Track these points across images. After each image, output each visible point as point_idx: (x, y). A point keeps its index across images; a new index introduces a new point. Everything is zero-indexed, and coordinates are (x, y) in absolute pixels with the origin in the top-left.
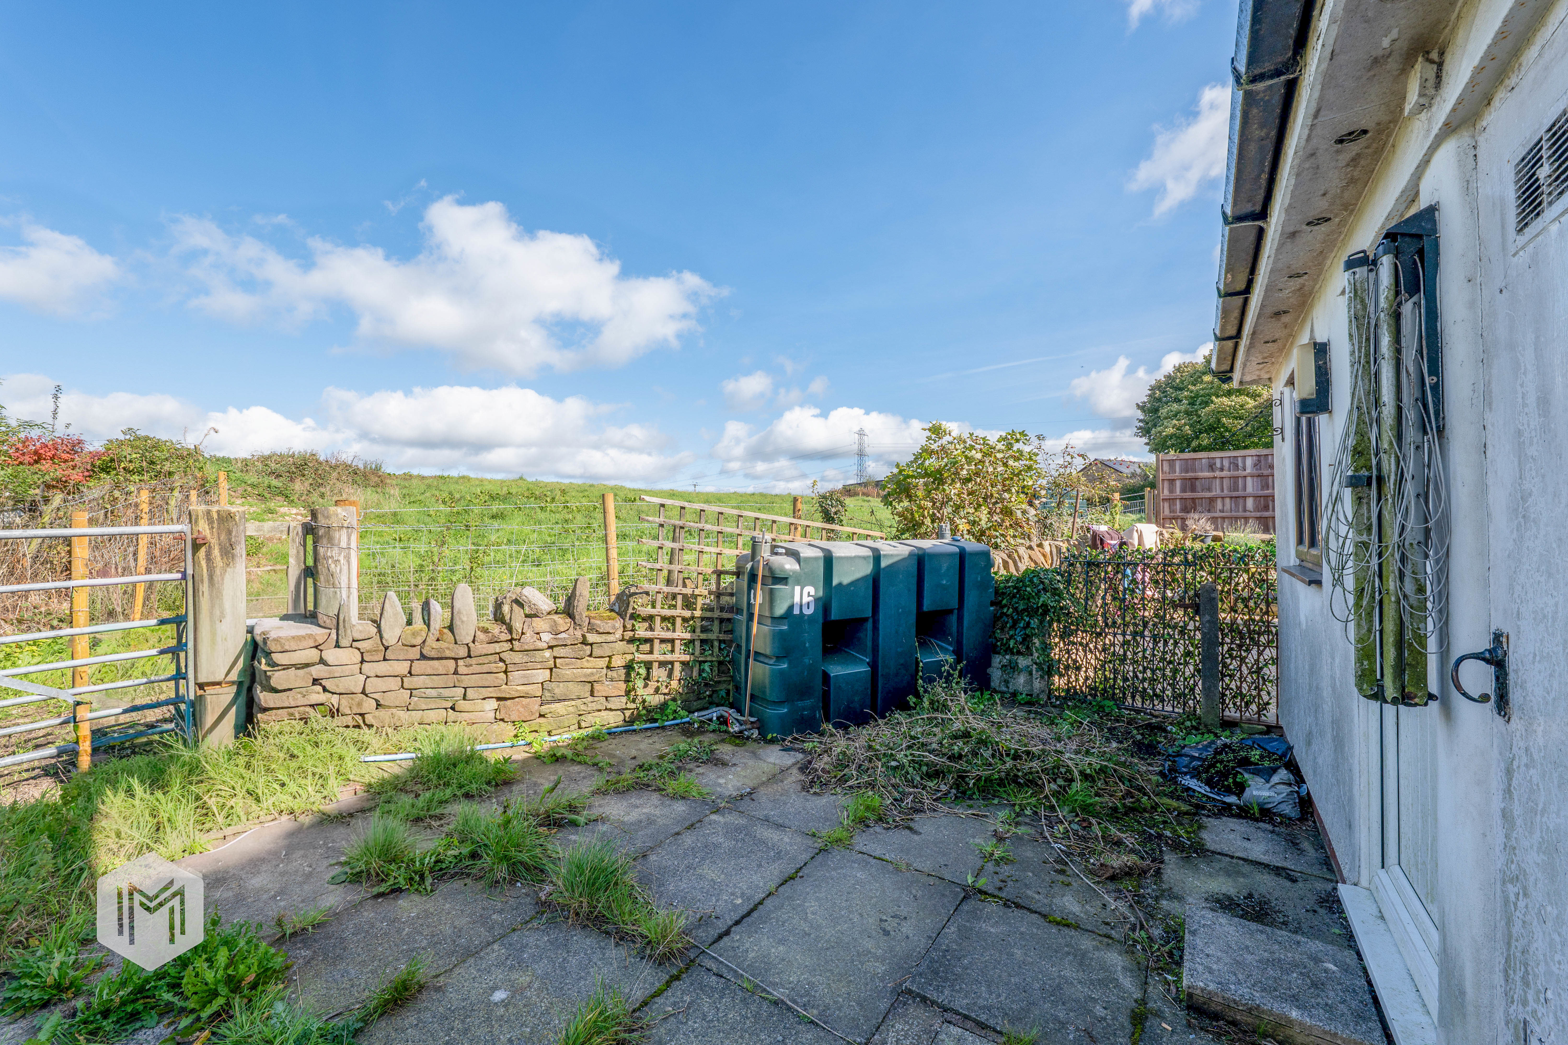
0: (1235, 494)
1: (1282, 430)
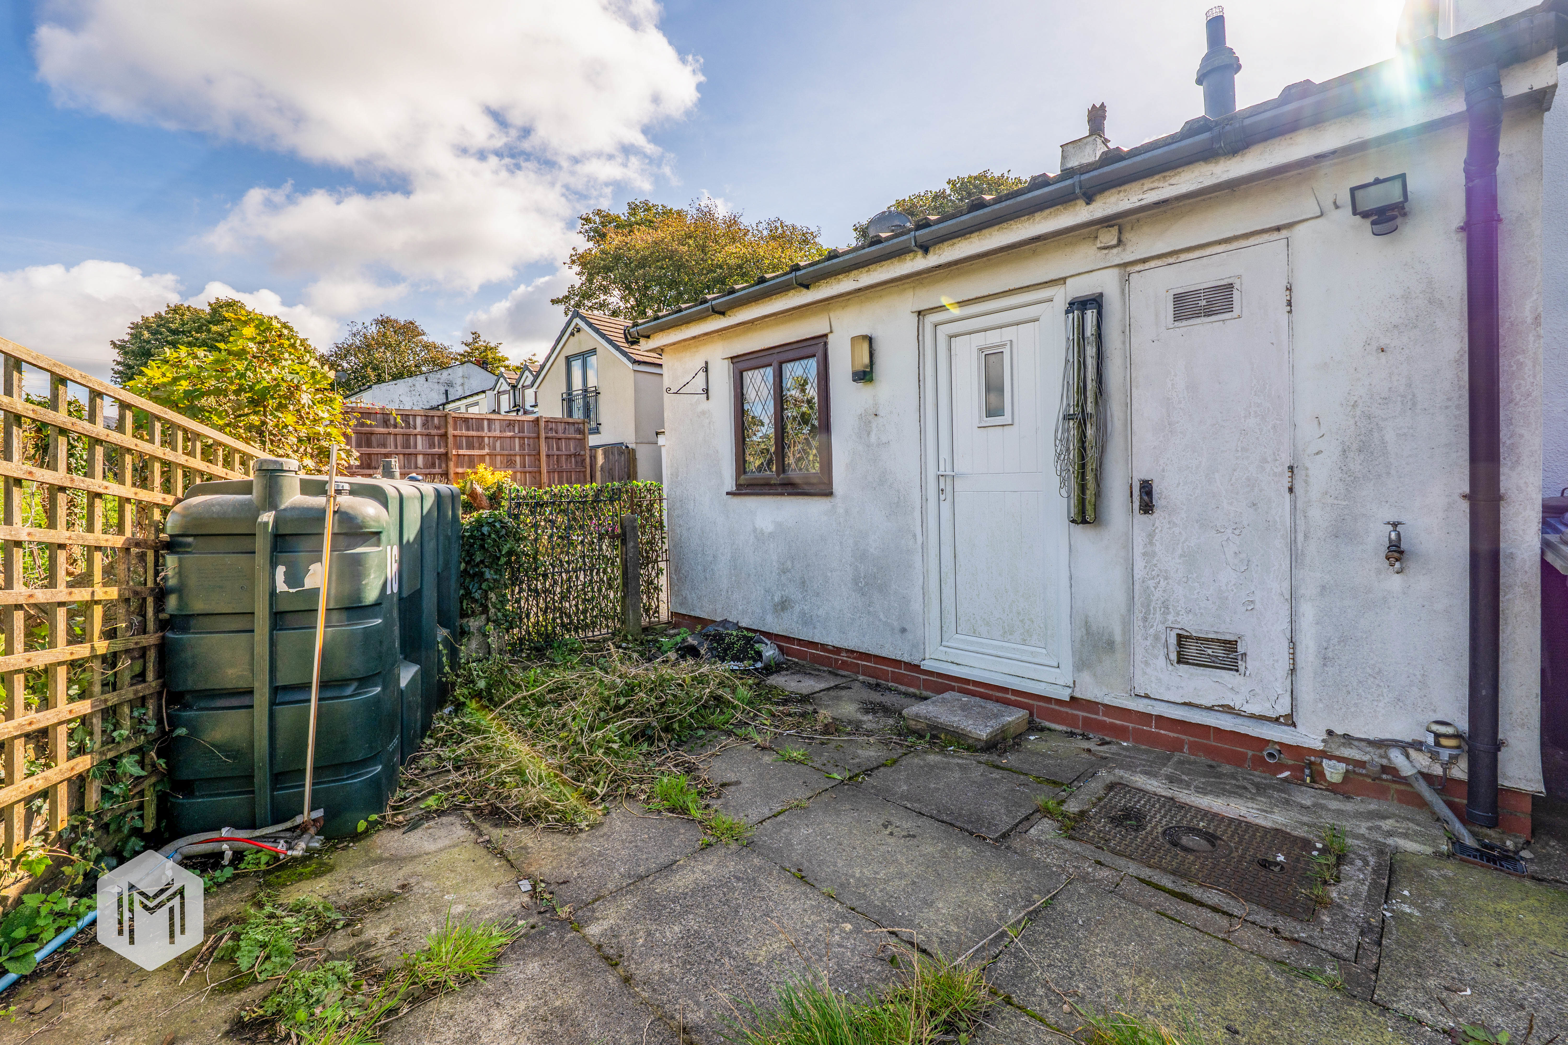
0: (407, 451)
1: (706, 391)
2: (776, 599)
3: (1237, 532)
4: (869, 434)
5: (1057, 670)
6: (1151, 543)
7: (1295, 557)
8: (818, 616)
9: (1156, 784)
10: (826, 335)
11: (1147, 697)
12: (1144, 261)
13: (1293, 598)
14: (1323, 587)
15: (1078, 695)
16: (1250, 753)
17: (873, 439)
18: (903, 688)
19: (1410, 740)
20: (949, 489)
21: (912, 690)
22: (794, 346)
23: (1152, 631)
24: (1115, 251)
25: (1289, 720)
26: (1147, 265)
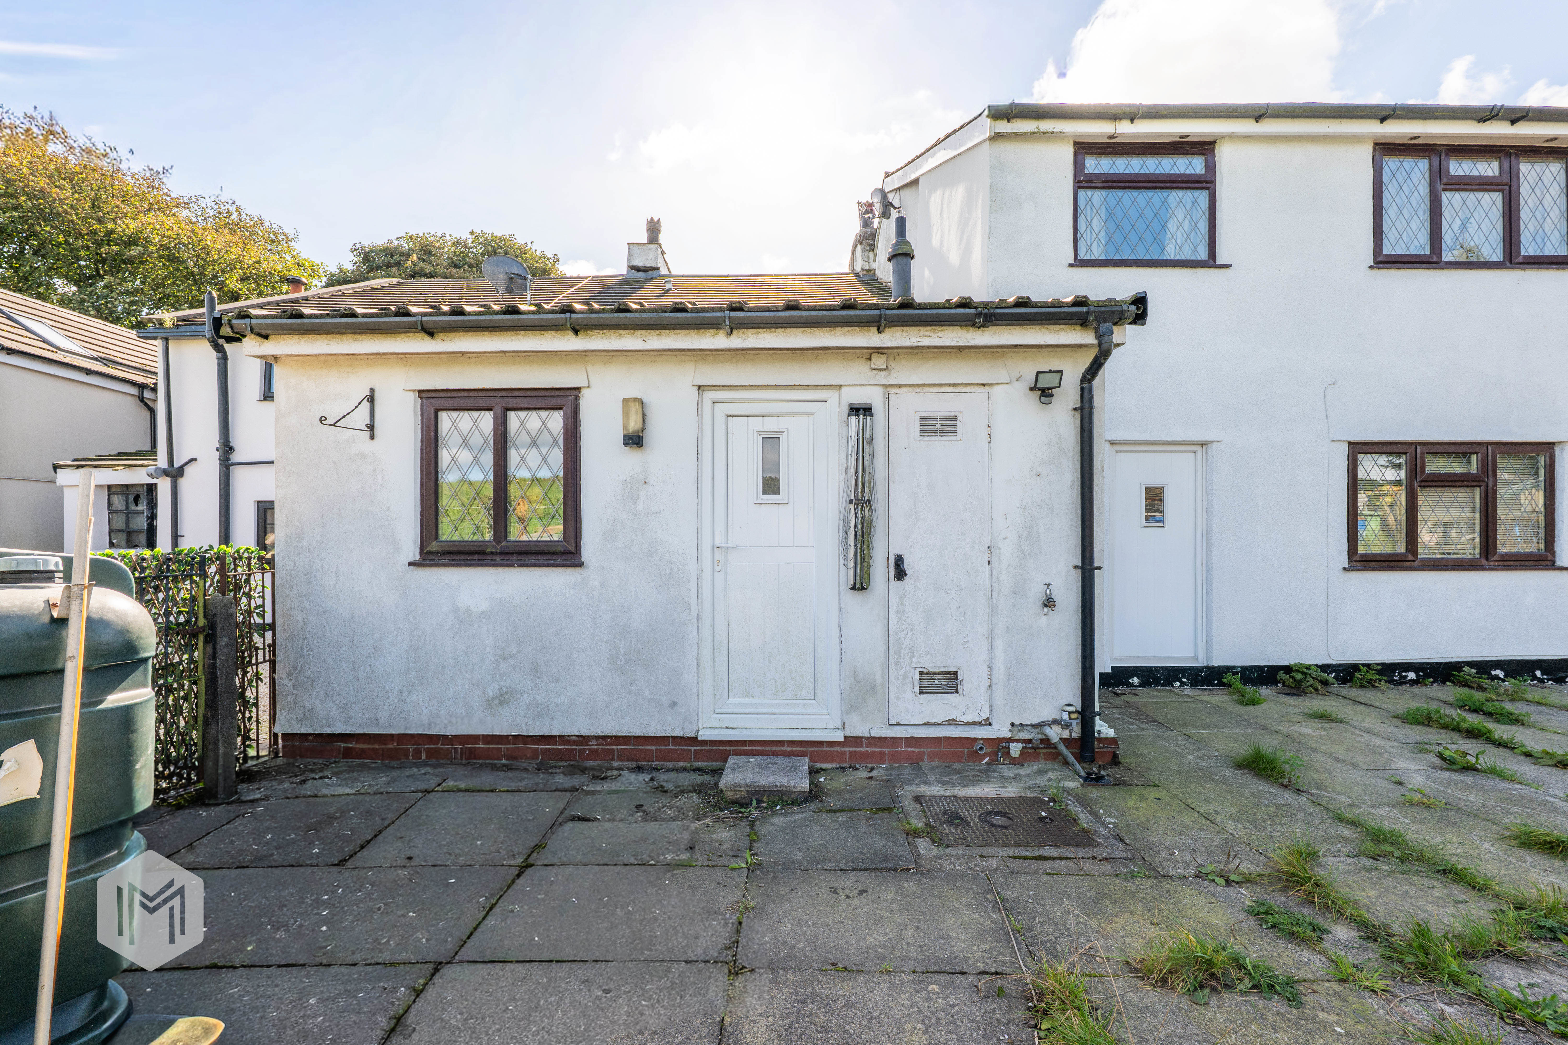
1: (371, 428)
2: (490, 693)
3: (958, 593)
4: (635, 502)
5: (828, 716)
6: (902, 603)
7: (992, 609)
8: (557, 705)
9: (936, 789)
10: (578, 389)
11: (898, 724)
12: (900, 386)
13: (990, 636)
14: (1008, 628)
15: (848, 734)
16: (966, 750)
17: (641, 507)
18: (669, 765)
19: (1051, 719)
20: (723, 561)
21: (681, 764)
22: (528, 393)
23: (902, 672)
24: (883, 373)
25: (988, 723)
26: (902, 390)
